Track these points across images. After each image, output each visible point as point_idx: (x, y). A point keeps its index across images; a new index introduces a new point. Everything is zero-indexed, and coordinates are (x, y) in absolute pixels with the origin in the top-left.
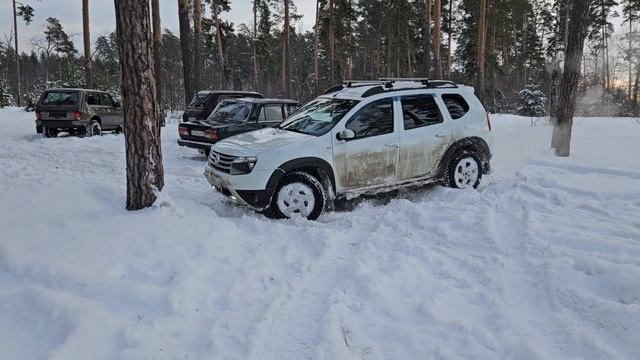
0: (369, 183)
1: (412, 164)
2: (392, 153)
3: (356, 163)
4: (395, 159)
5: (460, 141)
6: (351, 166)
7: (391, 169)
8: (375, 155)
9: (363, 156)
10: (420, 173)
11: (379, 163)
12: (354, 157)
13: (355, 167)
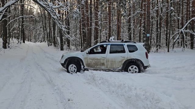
0: (95, 67)
1: (111, 64)
2: (103, 60)
3: (91, 60)
4: (105, 62)
5: (129, 59)
6: (89, 61)
7: (103, 64)
8: (97, 59)
9: (93, 59)
10: (115, 67)
11: (99, 62)
12: (90, 59)
13: (91, 62)
